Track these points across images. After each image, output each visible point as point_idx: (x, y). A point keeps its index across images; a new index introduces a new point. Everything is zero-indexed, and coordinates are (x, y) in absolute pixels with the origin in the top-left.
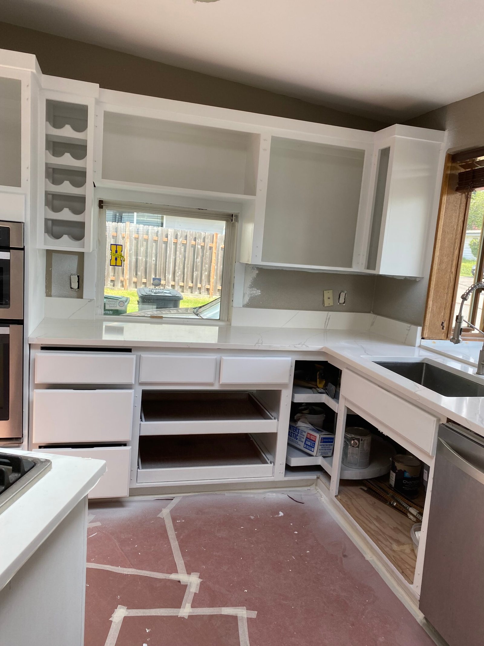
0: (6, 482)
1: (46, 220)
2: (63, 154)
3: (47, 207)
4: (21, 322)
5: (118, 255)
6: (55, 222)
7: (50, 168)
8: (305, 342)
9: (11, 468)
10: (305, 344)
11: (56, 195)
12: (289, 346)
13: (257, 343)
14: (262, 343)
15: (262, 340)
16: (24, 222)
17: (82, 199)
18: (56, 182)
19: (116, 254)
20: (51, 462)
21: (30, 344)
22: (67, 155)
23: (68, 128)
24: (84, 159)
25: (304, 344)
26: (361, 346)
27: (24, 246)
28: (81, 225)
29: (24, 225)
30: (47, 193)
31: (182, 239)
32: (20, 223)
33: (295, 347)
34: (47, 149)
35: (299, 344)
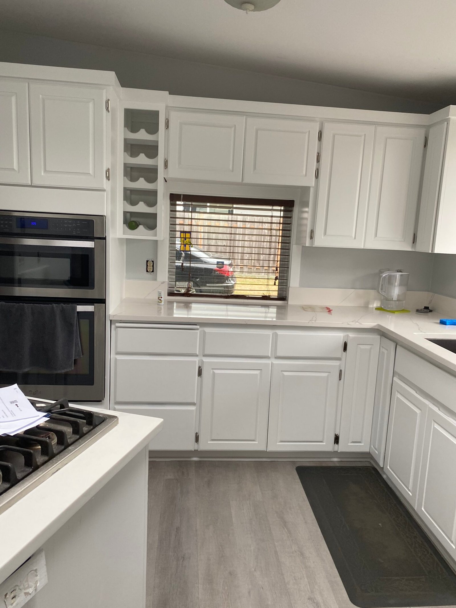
0: (80, 432)
1: (125, 213)
2: (139, 155)
3: (125, 201)
4: (103, 301)
5: (187, 242)
6: (132, 214)
7: (128, 167)
8: (359, 320)
9: (85, 421)
10: (359, 321)
11: (133, 190)
12: (343, 323)
13: (310, 321)
14: (315, 321)
15: (316, 317)
16: (106, 215)
17: (154, 193)
18: (133, 179)
19: (185, 241)
20: (118, 418)
21: (111, 320)
22: (142, 156)
23: (143, 131)
24: (156, 159)
25: (357, 322)
26: (416, 323)
27: (106, 236)
28: (154, 216)
29: (105, 218)
30: (125, 189)
31: (250, 225)
32: (102, 216)
33: (348, 324)
34: (125, 151)
35: (353, 322)
